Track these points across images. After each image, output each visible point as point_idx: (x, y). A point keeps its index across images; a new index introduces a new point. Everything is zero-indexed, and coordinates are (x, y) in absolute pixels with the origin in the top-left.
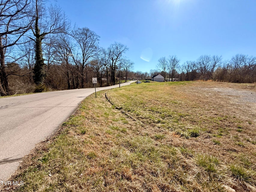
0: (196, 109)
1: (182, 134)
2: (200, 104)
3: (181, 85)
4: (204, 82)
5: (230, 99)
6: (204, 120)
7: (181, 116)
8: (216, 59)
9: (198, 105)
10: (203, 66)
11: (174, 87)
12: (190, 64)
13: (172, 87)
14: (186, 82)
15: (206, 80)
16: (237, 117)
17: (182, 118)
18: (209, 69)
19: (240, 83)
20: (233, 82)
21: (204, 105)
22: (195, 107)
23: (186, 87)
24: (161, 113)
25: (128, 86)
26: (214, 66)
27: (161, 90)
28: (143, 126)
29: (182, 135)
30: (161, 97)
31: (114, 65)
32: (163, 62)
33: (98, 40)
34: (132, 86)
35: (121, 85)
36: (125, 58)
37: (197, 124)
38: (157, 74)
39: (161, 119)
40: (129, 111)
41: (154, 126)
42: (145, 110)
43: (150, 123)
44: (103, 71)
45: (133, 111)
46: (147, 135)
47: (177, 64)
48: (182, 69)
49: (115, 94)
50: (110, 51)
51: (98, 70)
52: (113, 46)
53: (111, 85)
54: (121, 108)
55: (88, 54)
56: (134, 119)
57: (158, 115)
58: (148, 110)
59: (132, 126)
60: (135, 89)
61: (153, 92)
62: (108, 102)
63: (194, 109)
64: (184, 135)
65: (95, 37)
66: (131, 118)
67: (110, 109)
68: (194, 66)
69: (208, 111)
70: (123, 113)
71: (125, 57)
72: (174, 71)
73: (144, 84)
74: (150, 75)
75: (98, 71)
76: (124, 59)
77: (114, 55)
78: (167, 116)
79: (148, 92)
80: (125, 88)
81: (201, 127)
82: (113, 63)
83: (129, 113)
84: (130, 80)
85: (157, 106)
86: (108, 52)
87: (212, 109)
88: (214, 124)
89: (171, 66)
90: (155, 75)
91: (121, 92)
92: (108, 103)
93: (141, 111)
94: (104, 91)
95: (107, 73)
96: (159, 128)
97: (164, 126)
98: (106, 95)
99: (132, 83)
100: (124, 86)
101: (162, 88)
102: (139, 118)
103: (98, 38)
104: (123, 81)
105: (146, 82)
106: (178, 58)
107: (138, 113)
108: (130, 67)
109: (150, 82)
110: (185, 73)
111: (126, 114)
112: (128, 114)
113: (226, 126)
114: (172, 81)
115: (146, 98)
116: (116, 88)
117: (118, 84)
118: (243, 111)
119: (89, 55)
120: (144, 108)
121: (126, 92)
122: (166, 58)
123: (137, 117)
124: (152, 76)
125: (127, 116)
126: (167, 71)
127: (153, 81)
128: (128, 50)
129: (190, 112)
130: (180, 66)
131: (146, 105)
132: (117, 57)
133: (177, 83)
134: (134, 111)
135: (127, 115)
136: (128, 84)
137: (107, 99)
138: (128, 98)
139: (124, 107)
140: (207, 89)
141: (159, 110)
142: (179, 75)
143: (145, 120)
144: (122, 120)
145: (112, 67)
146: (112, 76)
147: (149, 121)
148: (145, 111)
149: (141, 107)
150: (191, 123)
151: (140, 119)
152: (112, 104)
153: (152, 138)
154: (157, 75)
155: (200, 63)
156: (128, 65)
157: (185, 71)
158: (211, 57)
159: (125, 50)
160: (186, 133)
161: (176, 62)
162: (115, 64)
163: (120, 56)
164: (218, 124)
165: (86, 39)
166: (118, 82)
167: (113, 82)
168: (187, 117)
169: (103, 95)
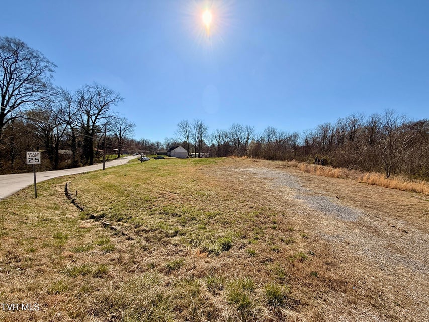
0: (229, 202)
1: (210, 248)
2: (234, 193)
3: (211, 165)
4: (238, 159)
5: (264, 183)
6: (238, 219)
7: (210, 217)
8: (249, 130)
9: (232, 195)
10: (236, 137)
11: (201, 168)
12: (221, 134)
13: (198, 167)
14: (217, 160)
15: (241, 156)
16: (272, 208)
17: (211, 220)
18: (243, 141)
19: (274, 160)
20: (267, 160)
21: (239, 195)
22: (228, 198)
23: (217, 168)
24: (180, 216)
25: (123, 166)
26: (248, 139)
27: (182, 173)
28: (146, 249)
29: (211, 251)
30: (181, 187)
31: (91, 124)
32: (184, 127)
33: (51, 71)
34: (130, 166)
35: (108, 164)
36: (117, 114)
37: (231, 227)
38: (176, 145)
39: (180, 228)
40: (119, 221)
41: (167, 244)
42: (153, 214)
43: (160, 240)
44: (61, 136)
45: (128, 219)
46: (153, 266)
47: (205, 132)
48: (212, 140)
49: (91, 185)
50: (83, 98)
51: (49, 132)
52: (90, 89)
53: (84, 165)
54: (102, 216)
55: (19, 96)
56: (129, 237)
57: (176, 219)
58: (157, 212)
59: (124, 255)
60: (136, 173)
61: (169, 178)
62: (72, 204)
63: (227, 202)
64: (213, 251)
65: (43, 64)
66: (123, 234)
67: (73, 222)
68: (226, 137)
69: (243, 204)
70: (106, 226)
71: (117, 112)
72: (201, 141)
73: (153, 163)
74: (165, 147)
75: (48, 135)
76: (115, 116)
77: (92, 106)
78: (189, 221)
79: (159, 179)
80: (116, 171)
81: (235, 231)
82: (88, 121)
83: (119, 225)
84: (128, 154)
85: (174, 202)
86: (76, 97)
87: (248, 199)
88: (250, 223)
89: (197, 134)
90: (173, 147)
91: (106, 179)
92: (71, 208)
93: (145, 217)
94: (63, 180)
95: (74, 141)
96: (175, 245)
97: (184, 240)
98: (66, 189)
99: (132, 161)
100: (115, 167)
101: (184, 169)
102: (139, 232)
103: (52, 68)
104: (113, 156)
105: (158, 159)
106: (205, 125)
107: (139, 223)
108: (127, 131)
109: (164, 159)
110: (216, 146)
111: (112, 228)
112: (116, 227)
113: (262, 223)
114: (199, 157)
115: (156, 190)
116: (94, 171)
117: (101, 161)
118: (277, 199)
119: (23, 99)
120: (151, 209)
121: (117, 178)
122: (189, 123)
123: (136, 230)
124: (169, 149)
125: (114, 233)
126: (192, 141)
127: (170, 156)
128: (123, 101)
129: (221, 207)
130: (208, 136)
131: (154, 203)
132: (100, 111)
133: (205, 161)
134: (131, 218)
135: (116, 230)
136: (123, 163)
137: (69, 198)
138: (120, 193)
139: (110, 213)
140: (242, 169)
141: (176, 211)
142: (208, 148)
143: (151, 234)
144: (101, 244)
145: (85, 128)
146: (85, 147)
147: (159, 236)
148: (153, 216)
149: (145, 209)
150: (222, 227)
151: (142, 234)
152: (82, 209)
153: (161, 271)
154: (177, 147)
155: (232, 133)
156: (123, 127)
157: (216, 143)
158: (244, 127)
159: (117, 100)
160: (216, 247)
161: (204, 129)
162: (94, 123)
163: (105, 110)
164: (253, 222)
165: (16, 61)
166: (101, 159)
167: (89, 157)
168: (218, 216)
169: (58, 188)
